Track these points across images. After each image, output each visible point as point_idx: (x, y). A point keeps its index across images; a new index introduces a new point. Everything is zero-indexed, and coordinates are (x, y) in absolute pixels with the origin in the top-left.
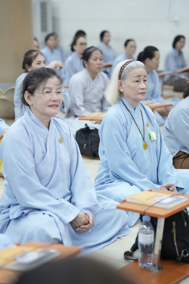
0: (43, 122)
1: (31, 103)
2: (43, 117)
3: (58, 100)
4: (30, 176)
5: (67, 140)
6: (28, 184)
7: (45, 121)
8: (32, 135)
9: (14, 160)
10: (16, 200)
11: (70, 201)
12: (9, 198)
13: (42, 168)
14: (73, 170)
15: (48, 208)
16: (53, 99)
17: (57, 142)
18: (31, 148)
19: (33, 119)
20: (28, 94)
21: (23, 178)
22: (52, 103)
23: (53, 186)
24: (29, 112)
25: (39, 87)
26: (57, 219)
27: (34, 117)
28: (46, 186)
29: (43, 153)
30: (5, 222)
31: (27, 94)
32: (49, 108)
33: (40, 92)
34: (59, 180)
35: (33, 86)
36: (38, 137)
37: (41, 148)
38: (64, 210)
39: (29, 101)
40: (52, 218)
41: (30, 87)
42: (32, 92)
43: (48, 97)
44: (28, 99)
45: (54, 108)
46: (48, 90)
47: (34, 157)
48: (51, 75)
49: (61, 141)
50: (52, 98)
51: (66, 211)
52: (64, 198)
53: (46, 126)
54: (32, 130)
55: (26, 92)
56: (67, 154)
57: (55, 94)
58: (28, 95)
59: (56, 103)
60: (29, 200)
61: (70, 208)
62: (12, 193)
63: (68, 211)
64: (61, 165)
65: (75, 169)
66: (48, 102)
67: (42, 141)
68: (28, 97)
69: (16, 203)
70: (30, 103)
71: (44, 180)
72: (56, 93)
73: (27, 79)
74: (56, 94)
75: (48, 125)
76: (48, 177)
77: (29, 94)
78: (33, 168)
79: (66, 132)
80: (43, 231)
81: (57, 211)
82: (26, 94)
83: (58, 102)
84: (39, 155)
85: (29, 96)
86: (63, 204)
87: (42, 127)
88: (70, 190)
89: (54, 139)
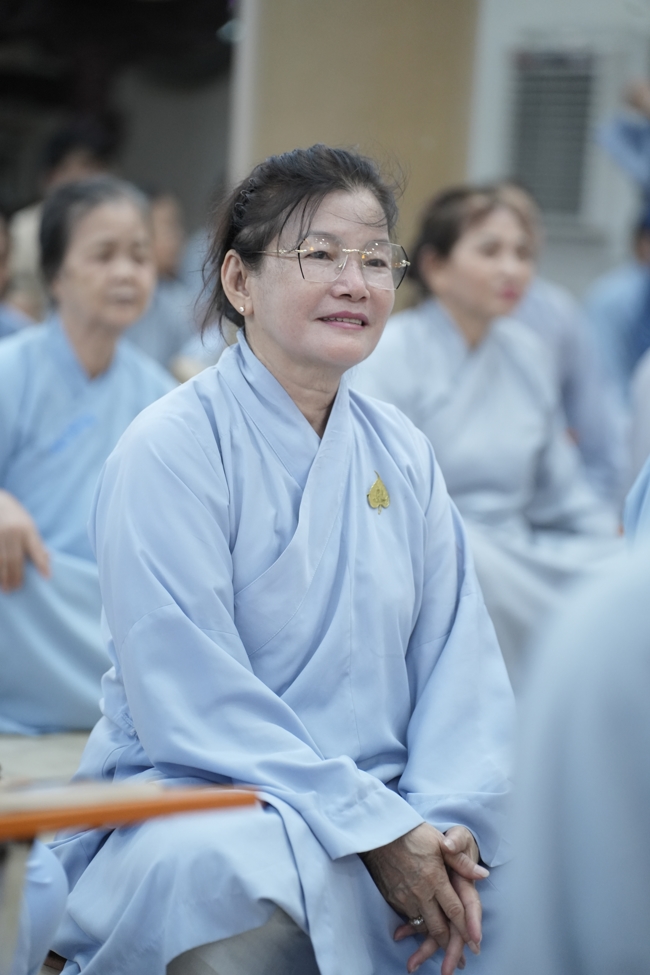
0: (295, 397)
1: (248, 306)
2: (298, 372)
3: (367, 293)
4: (204, 626)
5: (407, 498)
6: (188, 661)
7: (308, 393)
8: (233, 446)
9: (139, 544)
10: (138, 747)
11: (393, 783)
12: (115, 739)
13: (268, 605)
14: (428, 649)
15: (262, 776)
16: (342, 289)
17: (357, 501)
18: (223, 501)
19: (251, 378)
20: (237, 263)
21: (166, 627)
22: (335, 307)
23: (316, 700)
24: (239, 350)
25: (284, 232)
26: (296, 824)
27: (255, 371)
28: (279, 692)
29: (279, 533)
30: (81, 843)
31: (232, 261)
32: (319, 325)
33: (282, 252)
34: (346, 674)
35: (262, 228)
36: (263, 460)
37: (272, 512)
38: (342, 800)
39: (240, 294)
40: (272, 817)
41: (246, 233)
42: (253, 255)
43: (320, 274)
44: (237, 289)
45: (346, 332)
46: (323, 246)
47: (232, 549)
48: (348, 182)
49: (379, 499)
50: (336, 283)
51: (349, 805)
52: (364, 762)
53: (311, 422)
54: (241, 424)
55: (231, 252)
56: (403, 564)
57: (355, 265)
58: (237, 270)
59: (356, 309)
60: (180, 730)
61: (373, 798)
62: (127, 714)
63: (358, 809)
64: (361, 607)
65: (436, 643)
66: (319, 299)
67: (282, 479)
68: (239, 280)
69: (139, 758)
70: (244, 306)
71: (271, 663)
72: (360, 262)
73: (240, 195)
74: (361, 268)
75: (321, 415)
76: (292, 650)
77: (241, 267)
78: (220, 593)
79: (406, 460)
80: (218, 858)
81: (305, 797)
82: (227, 266)
83: (368, 303)
84: (257, 538)
85: (240, 274)
86: (338, 768)
87: (288, 421)
88: (404, 738)
89: (343, 485)
